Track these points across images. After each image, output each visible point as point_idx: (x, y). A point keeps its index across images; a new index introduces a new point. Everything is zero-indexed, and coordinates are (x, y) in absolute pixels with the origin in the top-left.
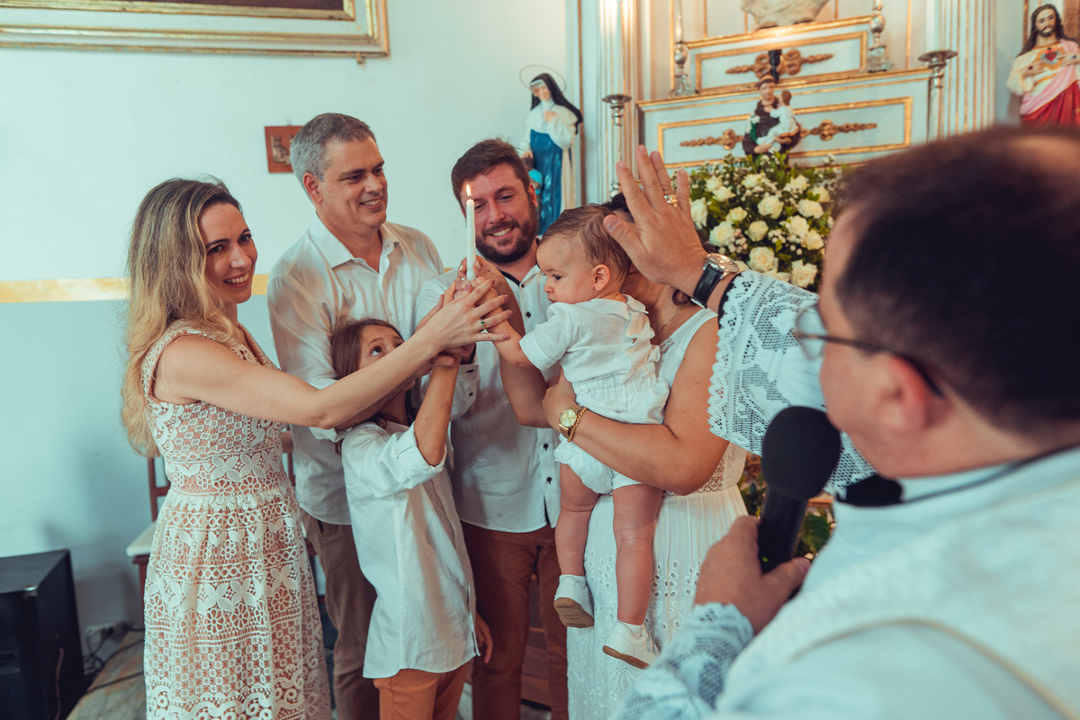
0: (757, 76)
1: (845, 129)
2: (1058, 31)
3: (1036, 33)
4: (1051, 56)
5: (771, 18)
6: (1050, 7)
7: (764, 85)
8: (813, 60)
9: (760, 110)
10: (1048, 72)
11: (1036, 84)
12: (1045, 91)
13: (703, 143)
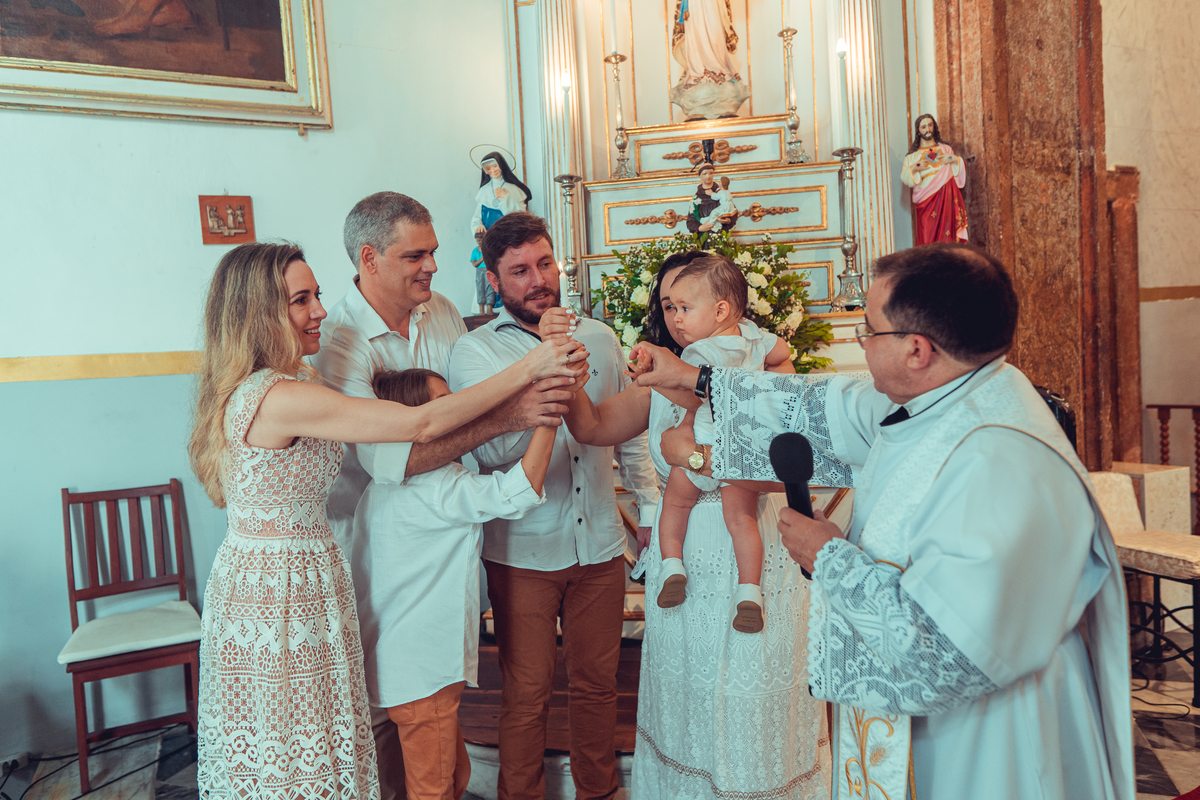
0: (693, 163)
1: (772, 212)
2: (936, 136)
3: (919, 136)
4: (932, 156)
5: (699, 111)
6: (929, 116)
7: (704, 171)
8: (740, 150)
9: (701, 193)
10: (932, 169)
11: (923, 178)
12: (930, 185)
13: (647, 222)
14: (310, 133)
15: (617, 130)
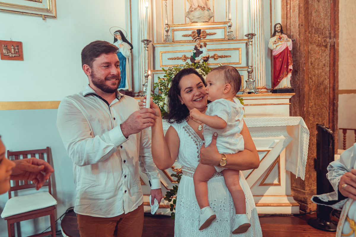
0: (193, 38)
1: (221, 57)
2: (282, 32)
3: (275, 31)
4: (280, 38)
5: (195, 20)
6: (280, 24)
7: (197, 40)
8: (210, 34)
9: (196, 48)
10: (280, 43)
11: (276, 47)
12: (279, 49)
13: (176, 59)
14: (47, 19)
15: (166, 25)
